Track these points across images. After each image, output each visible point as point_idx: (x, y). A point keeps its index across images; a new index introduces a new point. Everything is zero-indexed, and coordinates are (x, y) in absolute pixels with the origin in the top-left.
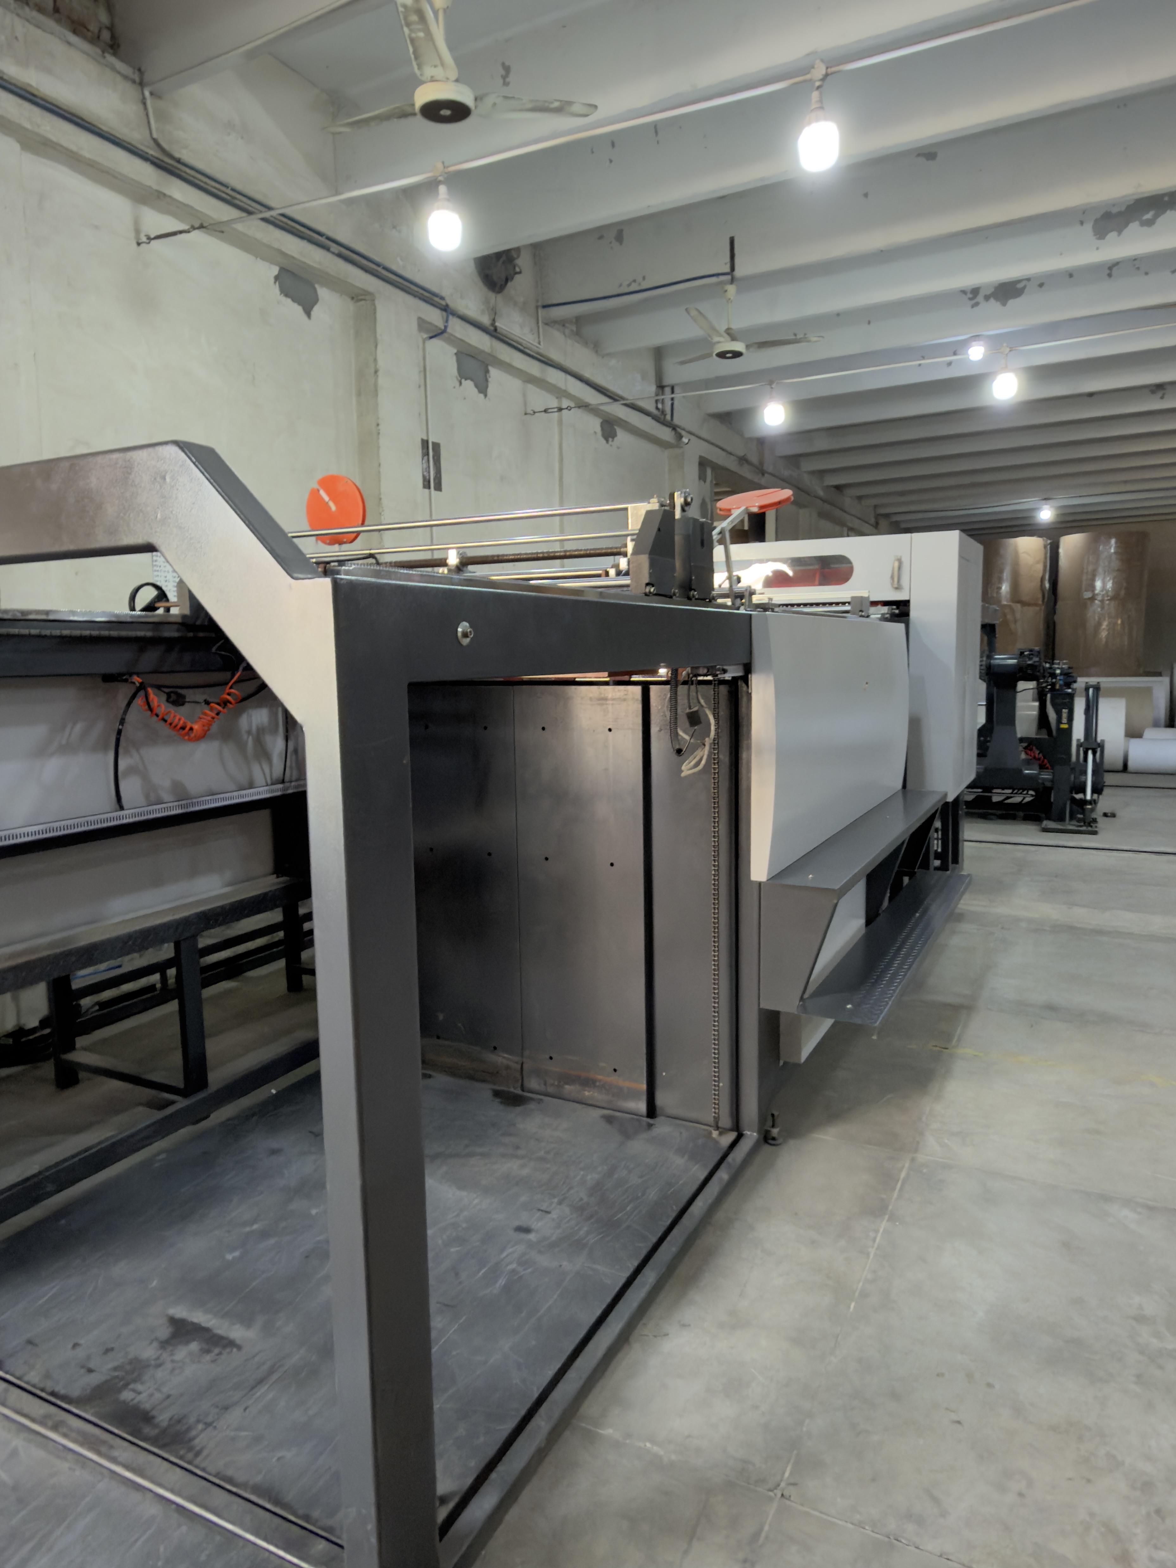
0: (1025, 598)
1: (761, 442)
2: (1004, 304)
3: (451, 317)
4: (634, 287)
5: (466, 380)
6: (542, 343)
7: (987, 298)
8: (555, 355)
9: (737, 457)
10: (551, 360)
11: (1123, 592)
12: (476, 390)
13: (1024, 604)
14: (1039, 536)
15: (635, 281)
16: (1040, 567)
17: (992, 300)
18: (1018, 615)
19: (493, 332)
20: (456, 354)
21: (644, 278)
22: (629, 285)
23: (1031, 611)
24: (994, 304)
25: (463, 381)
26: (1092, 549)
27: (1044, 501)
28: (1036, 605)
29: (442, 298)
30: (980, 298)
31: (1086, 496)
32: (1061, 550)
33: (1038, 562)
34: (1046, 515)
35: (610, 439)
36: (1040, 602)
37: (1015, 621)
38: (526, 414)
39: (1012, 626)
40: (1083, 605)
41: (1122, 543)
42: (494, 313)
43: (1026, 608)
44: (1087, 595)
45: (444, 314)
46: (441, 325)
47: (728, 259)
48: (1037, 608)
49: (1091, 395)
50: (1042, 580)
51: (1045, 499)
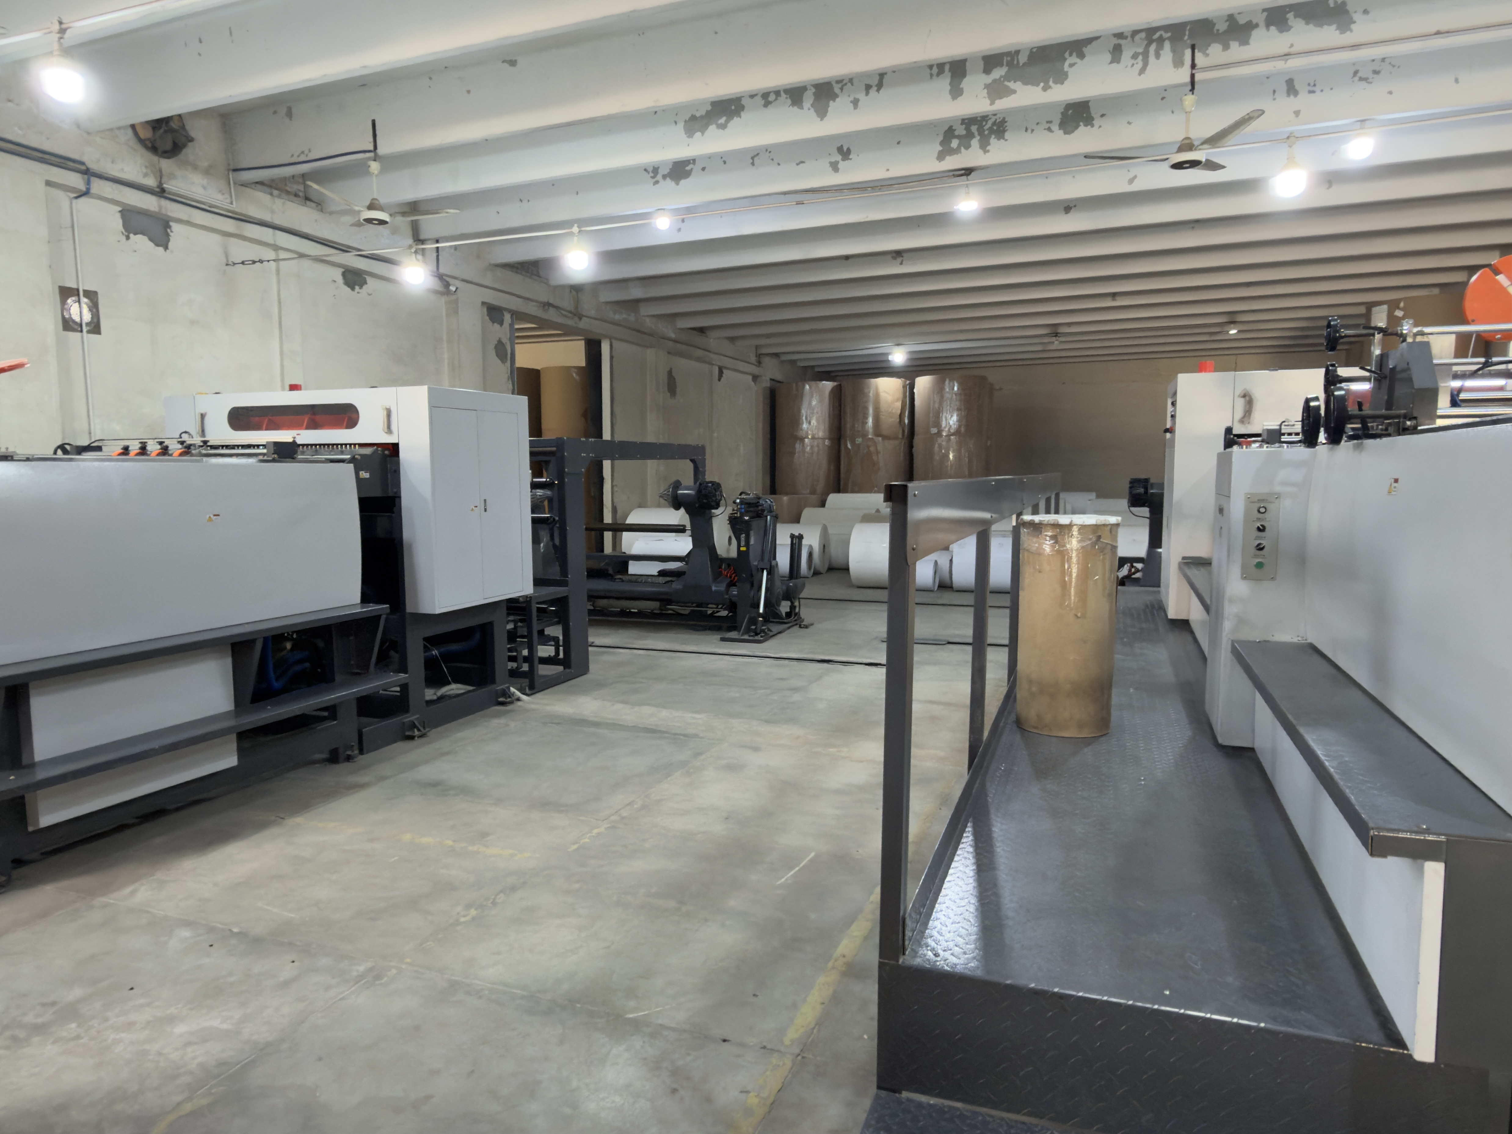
0: (885, 432)
1: (576, 289)
2: (677, 184)
3: (93, 179)
4: (303, 158)
5: (135, 234)
6: (234, 203)
7: (664, 177)
8: (254, 212)
9: (541, 303)
10: (251, 217)
11: (963, 430)
12: (152, 244)
13: (885, 438)
14: (899, 377)
15: (303, 152)
16: (899, 404)
17: (668, 180)
18: (880, 448)
19: (161, 192)
20: (120, 211)
21: (310, 151)
22: (299, 156)
23: (890, 445)
24: (669, 183)
25: (132, 235)
26: (939, 389)
27: (897, 347)
28: (895, 438)
29: (83, 163)
30: (659, 177)
31: (929, 343)
32: (915, 391)
33: (897, 400)
34: (898, 357)
35: (357, 288)
36: (900, 436)
37: (878, 453)
38: (227, 265)
39: (875, 457)
40: (932, 439)
41: (963, 386)
42: (160, 175)
43: (887, 442)
44: (934, 430)
45: (86, 177)
46: (83, 188)
47: (371, 139)
48: (896, 442)
49: (847, 258)
50: (901, 416)
51: (898, 345)
